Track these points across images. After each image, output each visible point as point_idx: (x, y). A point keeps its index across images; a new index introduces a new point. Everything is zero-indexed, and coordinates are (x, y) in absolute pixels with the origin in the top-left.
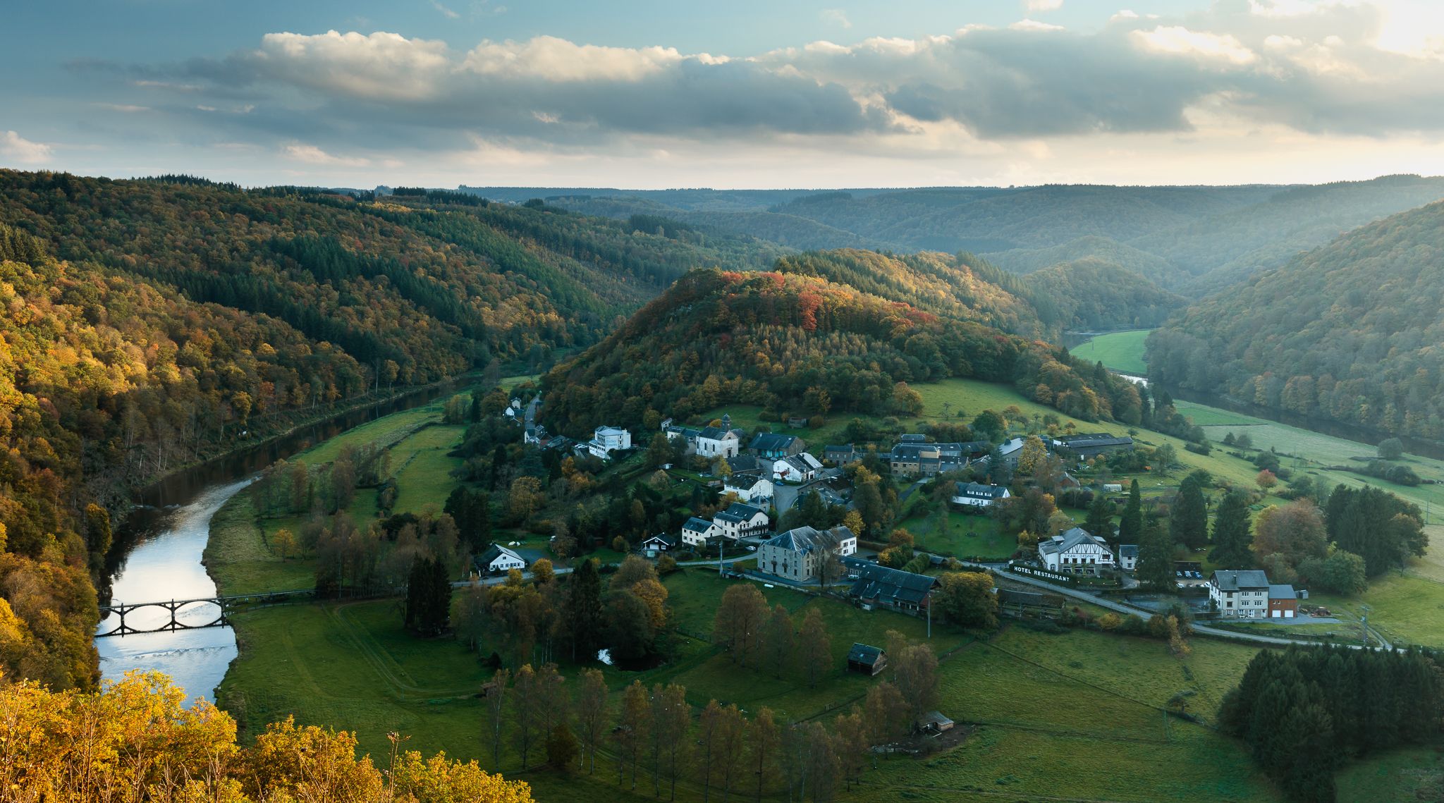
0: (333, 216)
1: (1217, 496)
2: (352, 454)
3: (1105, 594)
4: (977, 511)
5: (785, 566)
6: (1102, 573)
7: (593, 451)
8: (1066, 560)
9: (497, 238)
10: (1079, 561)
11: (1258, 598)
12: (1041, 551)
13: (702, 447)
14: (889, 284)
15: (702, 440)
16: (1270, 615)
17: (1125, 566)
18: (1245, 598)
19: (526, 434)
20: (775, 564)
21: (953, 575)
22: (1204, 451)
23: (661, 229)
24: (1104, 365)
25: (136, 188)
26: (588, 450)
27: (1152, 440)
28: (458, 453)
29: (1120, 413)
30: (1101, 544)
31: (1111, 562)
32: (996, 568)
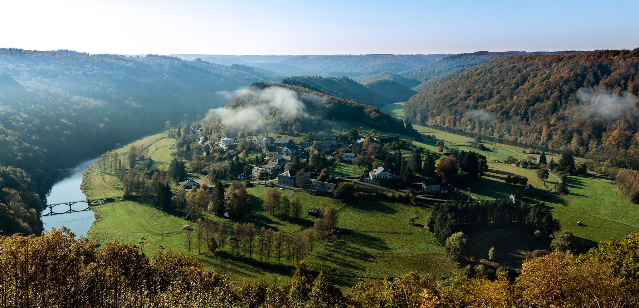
1: (425, 155)
2: (135, 149)
3: (390, 188)
4: (350, 162)
5: (287, 183)
7: (221, 145)
10: (382, 177)
11: (437, 187)
12: (370, 174)
13: (258, 143)
15: (258, 141)
16: (441, 192)
17: (396, 178)
18: (433, 187)
19: (197, 140)
20: (284, 182)
21: (342, 183)
26: (219, 145)
28: (173, 147)
29: (395, 129)
30: (389, 171)
31: (392, 177)
32: (356, 180)
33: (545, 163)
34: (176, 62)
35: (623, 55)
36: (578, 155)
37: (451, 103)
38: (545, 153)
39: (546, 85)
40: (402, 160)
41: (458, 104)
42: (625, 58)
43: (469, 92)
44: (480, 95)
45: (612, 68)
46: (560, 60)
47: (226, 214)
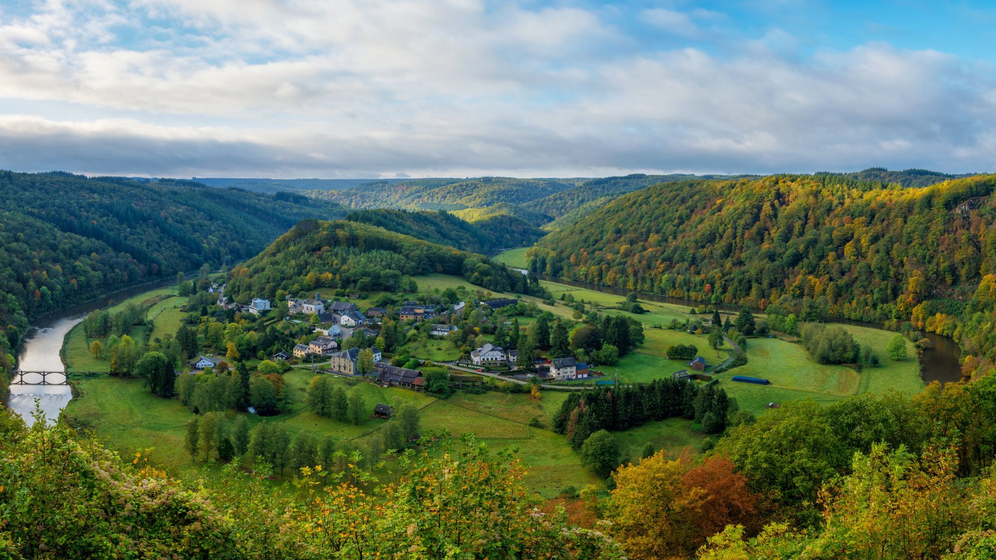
0: (129, 191)
1: (554, 324)
2: (132, 309)
3: (502, 374)
4: (442, 338)
5: (345, 368)
6: (501, 364)
7: (251, 311)
8: (484, 359)
9: (208, 204)
10: (490, 360)
11: (572, 370)
12: (472, 356)
13: (305, 309)
14: (404, 226)
15: (305, 306)
16: (577, 376)
17: (512, 360)
18: (566, 370)
19: (218, 301)
20: (340, 367)
21: (428, 369)
22: (552, 304)
23: (291, 199)
24: (506, 264)
25: (38, 177)
26: (248, 310)
27: (527, 301)
28: (184, 310)
29: (513, 288)
30: (500, 351)
31: (505, 358)
32: (451, 365)
33: (720, 325)
34: (197, 189)
35: (802, 180)
36: (758, 310)
37: (595, 247)
38: (719, 311)
39: (717, 219)
40: (520, 333)
41: (604, 249)
42: (803, 185)
43: (618, 231)
44: (634, 235)
45: (791, 198)
46: (733, 188)
47: (252, 410)
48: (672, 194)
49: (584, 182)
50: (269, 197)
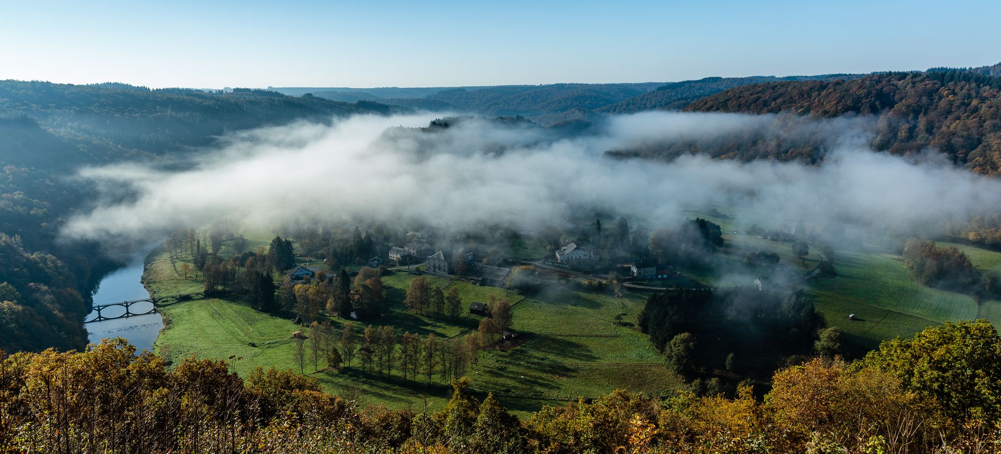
0: (201, 103)
3: (586, 272)
4: (528, 237)
5: (440, 268)
6: (584, 262)
8: (568, 258)
10: (574, 258)
11: (652, 270)
12: (557, 254)
16: (657, 277)
17: (594, 259)
18: (646, 270)
20: (434, 269)
21: (517, 267)
23: (373, 107)
30: (583, 250)
31: (588, 257)
32: (537, 263)
34: (276, 99)
35: (912, 78)
40: (602, 233)
42: (914, 83)
46: (823, 88)
47: (353, 315)
48: (752, 97)
49: (657, 86)
50: (352, 105)
